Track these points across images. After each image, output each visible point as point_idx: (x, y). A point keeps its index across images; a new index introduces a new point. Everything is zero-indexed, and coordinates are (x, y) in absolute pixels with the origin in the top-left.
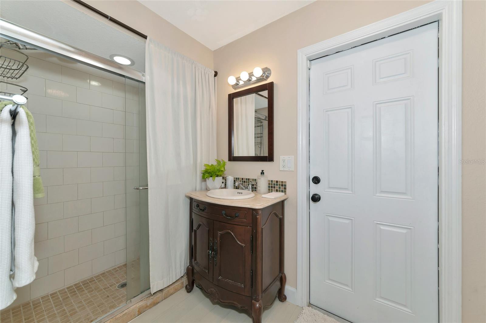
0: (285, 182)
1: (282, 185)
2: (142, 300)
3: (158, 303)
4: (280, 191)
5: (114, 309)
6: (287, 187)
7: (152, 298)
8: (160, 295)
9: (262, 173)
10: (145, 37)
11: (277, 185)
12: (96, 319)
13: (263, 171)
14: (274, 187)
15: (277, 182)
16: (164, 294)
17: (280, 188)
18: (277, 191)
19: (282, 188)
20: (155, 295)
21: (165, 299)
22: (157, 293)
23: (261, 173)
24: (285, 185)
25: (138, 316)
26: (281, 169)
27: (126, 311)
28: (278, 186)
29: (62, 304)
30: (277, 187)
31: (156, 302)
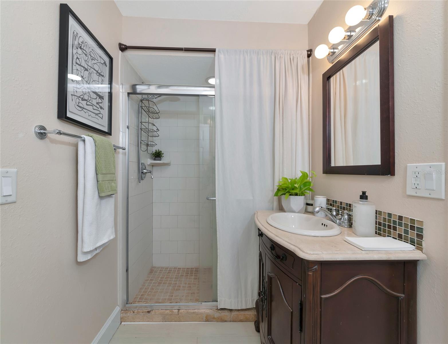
0: (421, 222)
1: (412, 228)
2: (212, 309)
3: (226, 321)
4: (406, 241)
5: (192, 302)
6: (425, 233)
7: (219, 313)
8: (228, 314)
9: (364, 196)
10: (213, 51)
11: (400, 224)
12: (179, 303)
13: (364, 193)
14: (395, 229)
15: (400, 218)
16: (232, 315)
17: (406, 232)
18: (400, 237)
19: (412, 235)
20: (223, 311)
21: (233, 321)
22: (226, 311)
23: (361, 196)
24: (421, 230)
25: (205, 321)
26: (410, 192)
27: (196, 311)
28: (403, 228)
29: (178, 279)
30: (401, 230)
31: (224, 320)
